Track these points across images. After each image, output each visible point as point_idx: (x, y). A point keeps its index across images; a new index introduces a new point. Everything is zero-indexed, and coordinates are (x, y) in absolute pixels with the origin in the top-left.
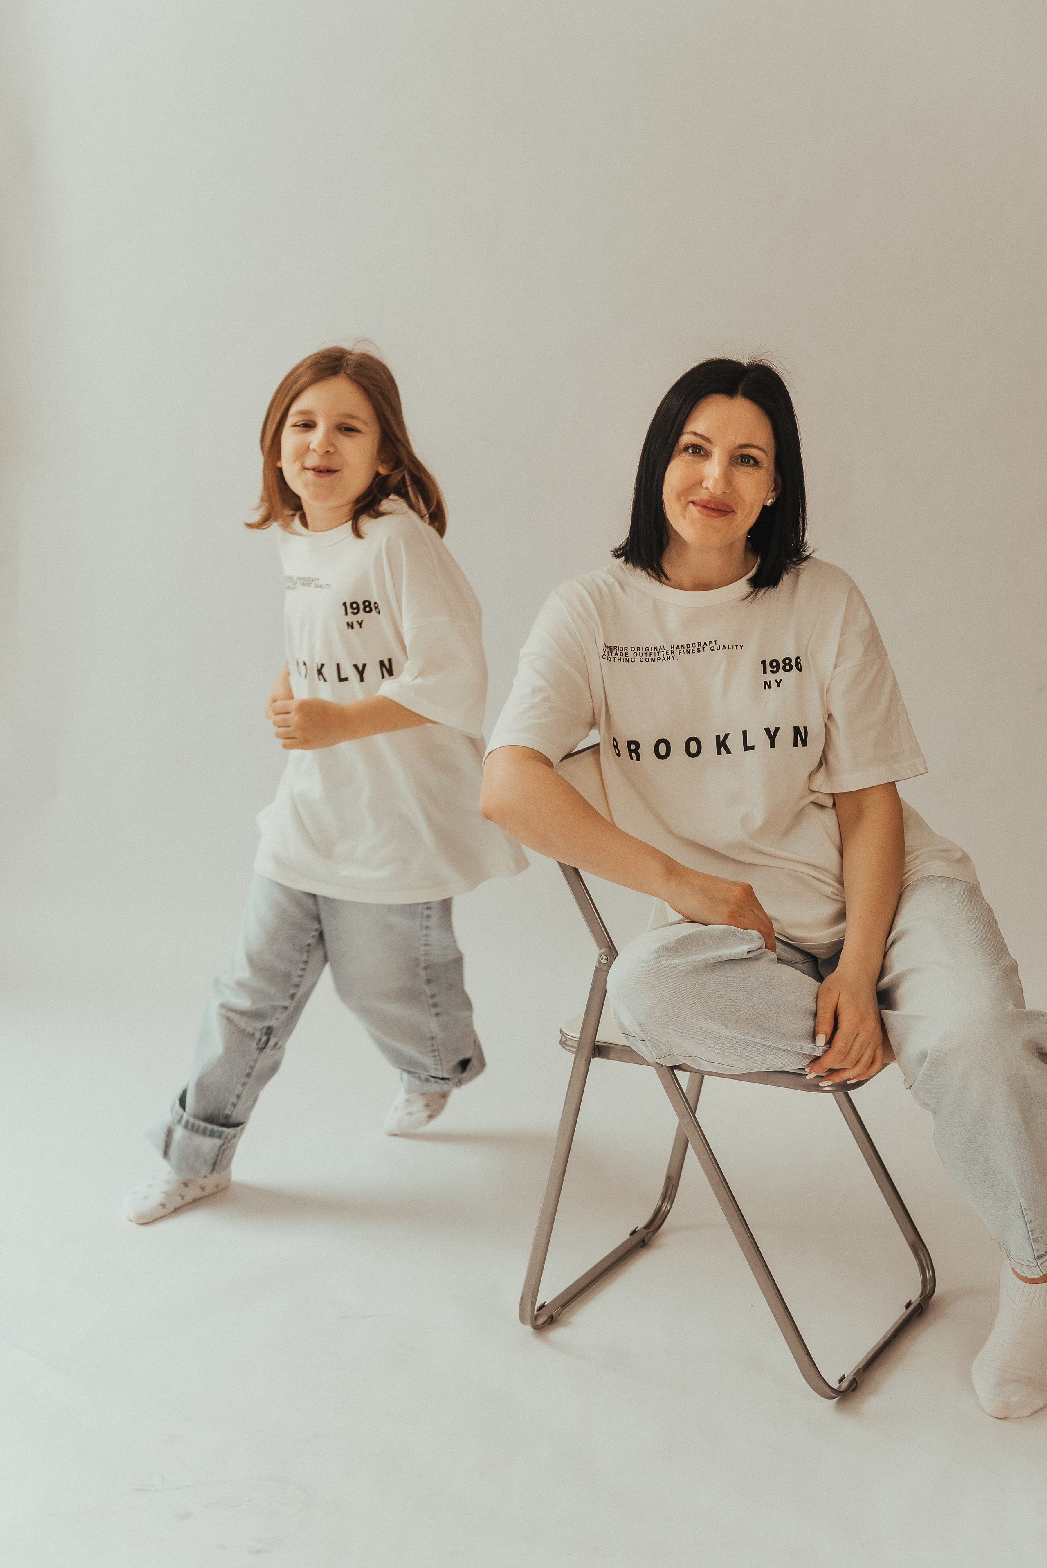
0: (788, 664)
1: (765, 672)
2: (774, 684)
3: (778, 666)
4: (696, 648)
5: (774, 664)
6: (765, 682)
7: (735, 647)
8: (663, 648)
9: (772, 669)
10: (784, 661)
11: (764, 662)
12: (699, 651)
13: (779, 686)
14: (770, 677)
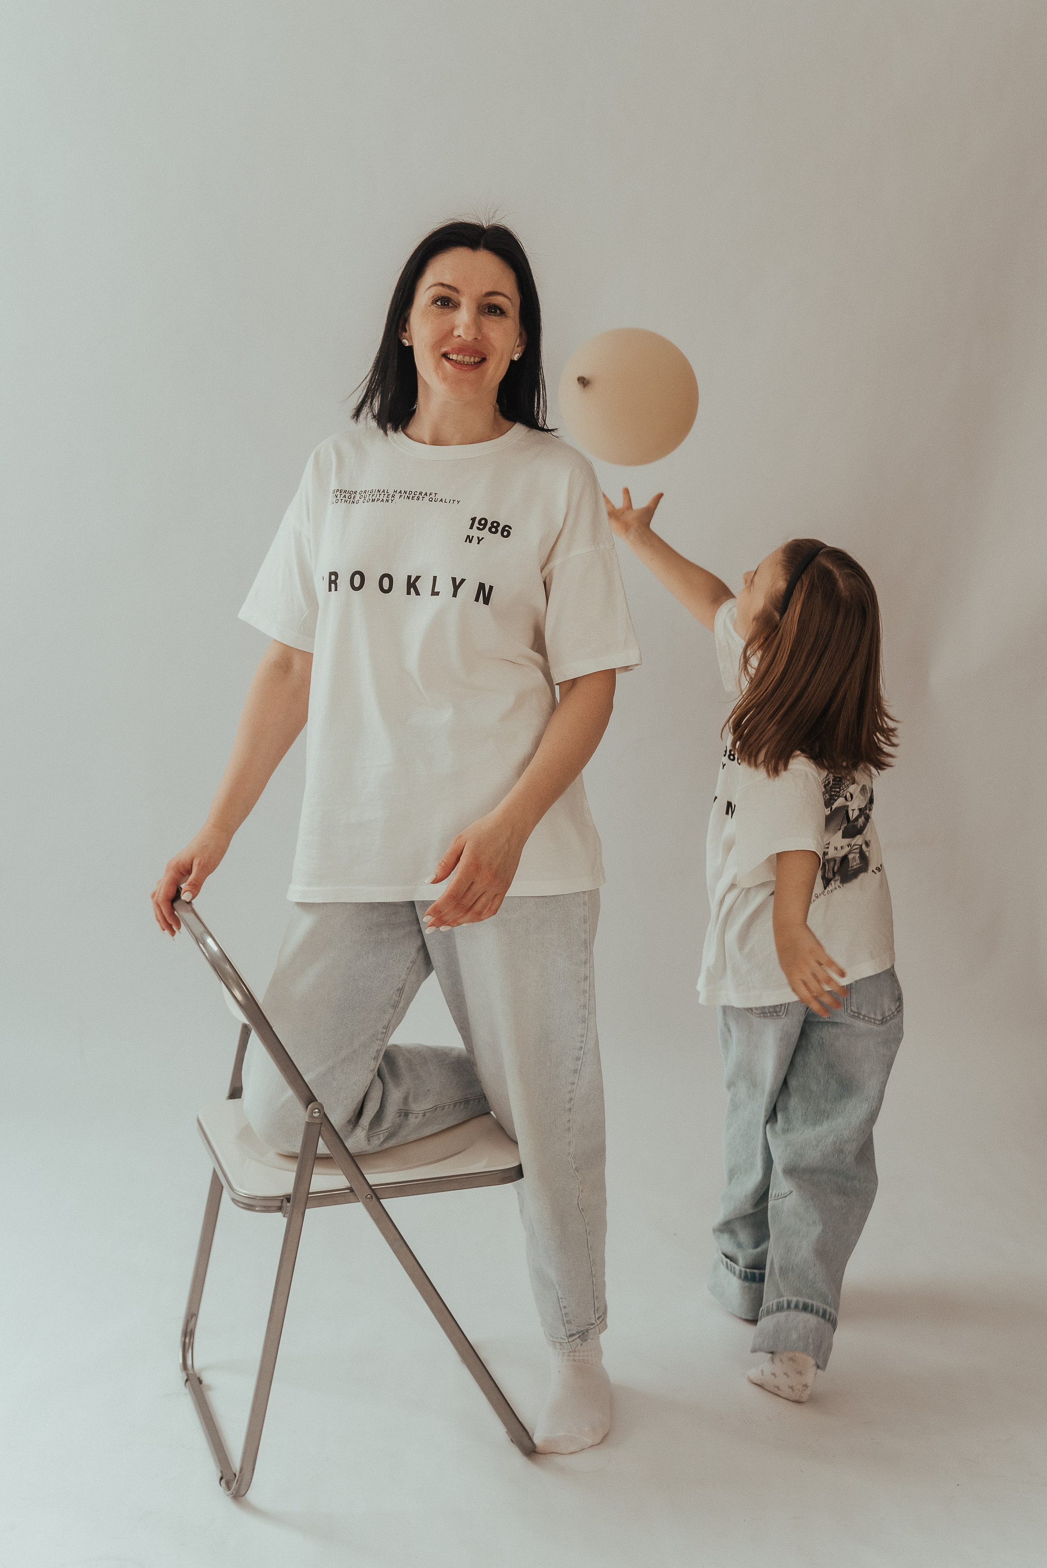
0: (494, 527)
1: (471, 527)
2: (475, 540)
3: (485, 525)
4: (416, 496)
5: (483, 522)
6: (468, 536)
7: (452, 501)
8: (386, 492)
9: (479, 526)
10: (493, 523)
11: (474, 519)
12: (418, 499)
13: (478, 543)
14: (475, 533)
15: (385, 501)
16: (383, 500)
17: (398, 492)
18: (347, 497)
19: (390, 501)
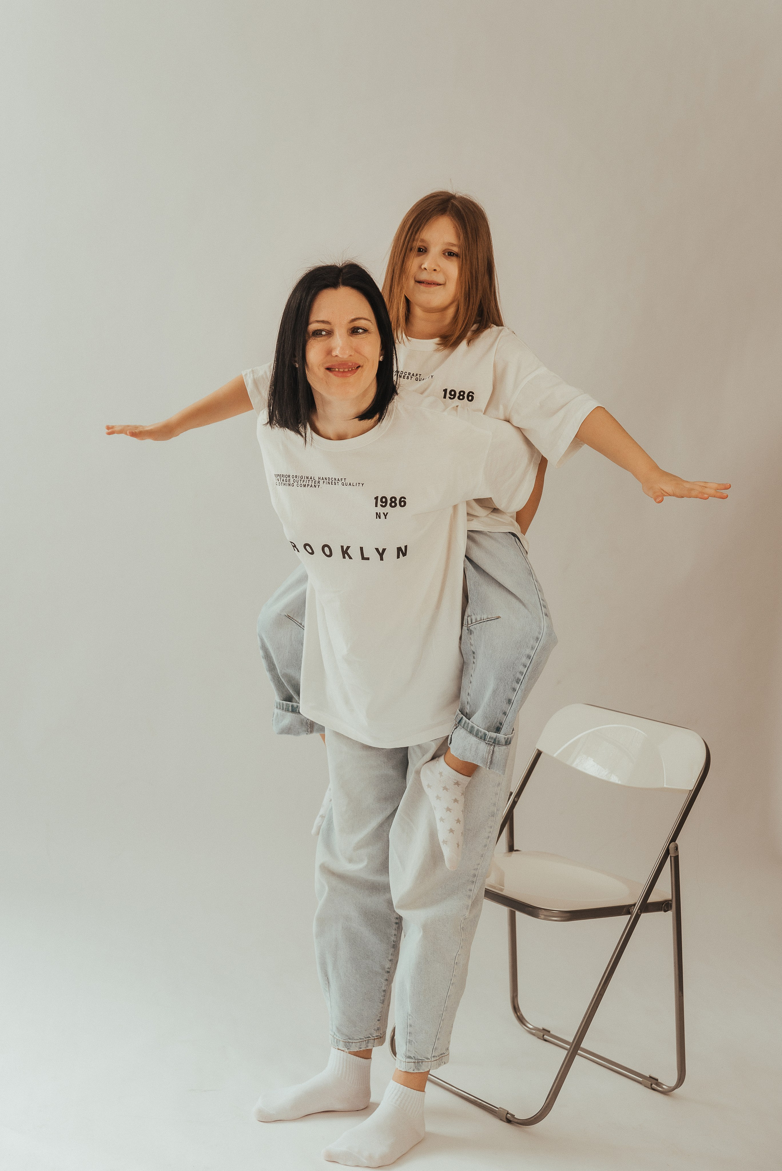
3: (386, 502)
15: (313, 486)
16: (311, 486)
17: (321, 479)
18: (285, 481)
19: (317, 486)
